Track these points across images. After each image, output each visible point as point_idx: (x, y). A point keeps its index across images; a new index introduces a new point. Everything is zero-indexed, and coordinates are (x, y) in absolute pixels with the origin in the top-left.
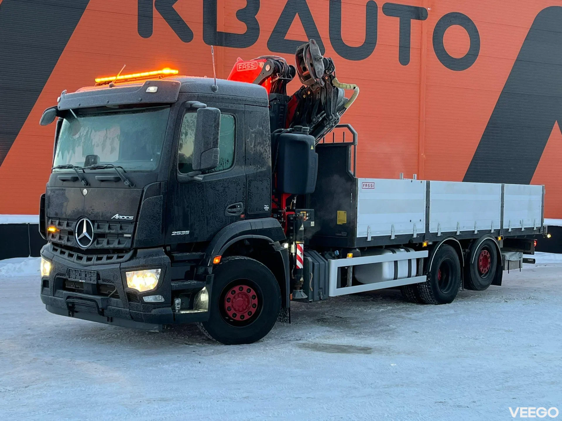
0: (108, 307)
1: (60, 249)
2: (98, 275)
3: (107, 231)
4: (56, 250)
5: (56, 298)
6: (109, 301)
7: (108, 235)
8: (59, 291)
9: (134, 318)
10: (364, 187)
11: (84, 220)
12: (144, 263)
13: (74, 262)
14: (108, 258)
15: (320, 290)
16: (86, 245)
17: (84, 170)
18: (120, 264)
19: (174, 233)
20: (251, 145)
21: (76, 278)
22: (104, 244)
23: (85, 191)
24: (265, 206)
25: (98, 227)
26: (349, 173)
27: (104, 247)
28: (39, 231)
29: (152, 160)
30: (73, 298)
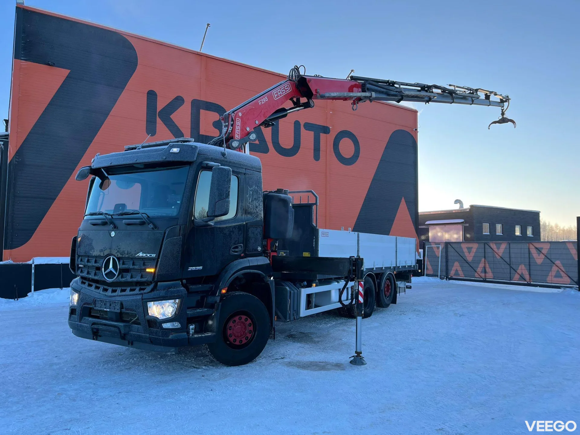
0: (130, 332)
1: (88, 282)
2: (122, 304)
3: (131, 267)
4: (84, 283)
5: (82, 324)
6: (131, 327)
7: (132, 270)
8: (85, 318)
9: (153, 342)
10: (323, 235)
11: (110, 258)
12: (164, 295)
13: (99, 293)
14: (131, 290)
15: (294, 312)
16: (112, 279)
17: (113, 216)
18: (142, 295)
19: (190, 269)
20: (250, 200)
21: (101, 307)
22: (128, 278)
23: (113, 234)
24: (258, 247)
25: (123, 264)
26: (313, 225)
27: (128, 280)
28: (70, 267)
29: (173, 207)
30: (98, 324)
